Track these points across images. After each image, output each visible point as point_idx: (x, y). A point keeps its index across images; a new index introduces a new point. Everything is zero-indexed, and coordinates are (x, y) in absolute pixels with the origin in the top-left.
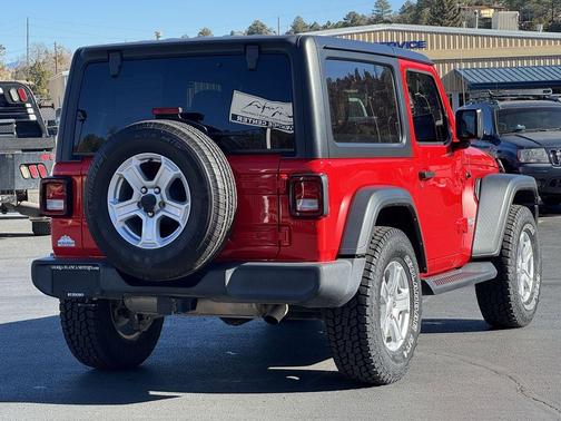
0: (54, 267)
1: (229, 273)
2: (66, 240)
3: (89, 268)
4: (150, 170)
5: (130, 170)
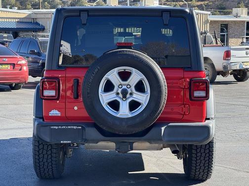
0: (53, 127)
1: (163, 129)
2: (55, 112)
3: (75, 127)
4: (125, 76)
5: (113, 76)
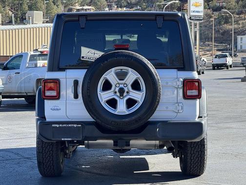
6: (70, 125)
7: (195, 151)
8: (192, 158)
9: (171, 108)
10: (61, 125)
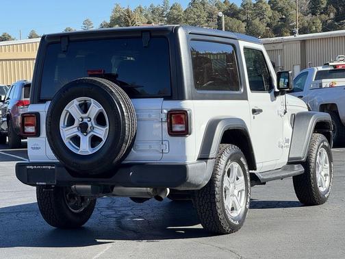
6: (44, 167)
7: (204, 202)
8: (202, 211)
9: (156, 147)
10: (35, 167)
